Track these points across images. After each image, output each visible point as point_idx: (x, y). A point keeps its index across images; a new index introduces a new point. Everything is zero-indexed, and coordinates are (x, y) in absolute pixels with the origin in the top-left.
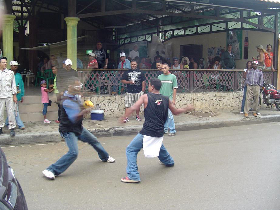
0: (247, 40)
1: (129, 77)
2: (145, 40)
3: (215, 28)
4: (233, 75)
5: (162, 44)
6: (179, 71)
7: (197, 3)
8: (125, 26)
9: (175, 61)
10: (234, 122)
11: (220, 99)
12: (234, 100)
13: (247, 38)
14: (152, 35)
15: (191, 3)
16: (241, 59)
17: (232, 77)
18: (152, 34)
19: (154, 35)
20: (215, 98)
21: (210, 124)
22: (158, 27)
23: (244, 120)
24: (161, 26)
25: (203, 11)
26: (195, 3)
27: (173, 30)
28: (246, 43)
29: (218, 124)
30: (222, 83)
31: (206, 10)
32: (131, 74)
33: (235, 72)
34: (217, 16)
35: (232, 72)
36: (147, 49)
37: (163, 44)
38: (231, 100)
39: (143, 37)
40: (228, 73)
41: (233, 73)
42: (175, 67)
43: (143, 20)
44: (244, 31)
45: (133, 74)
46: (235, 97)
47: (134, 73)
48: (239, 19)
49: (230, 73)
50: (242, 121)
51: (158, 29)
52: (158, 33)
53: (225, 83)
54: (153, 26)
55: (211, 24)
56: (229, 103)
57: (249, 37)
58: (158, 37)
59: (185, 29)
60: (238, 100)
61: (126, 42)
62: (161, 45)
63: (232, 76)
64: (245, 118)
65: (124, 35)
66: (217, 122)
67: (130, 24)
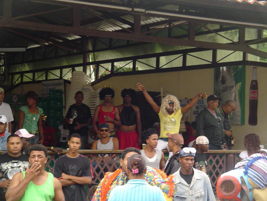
0: (254, 86)
1: (3, 172)
2: (61, 78)
3: (191, 61)
4: (223, 162)
5: (91, 88)
6: (107, 155)
7: (147, 12)
8: (24, 49)
9: (103, 131)
13: (256, 81)
14: (73, 70)
15: (135, 10)
16: (243, 123)
17: (221, 165)
18: (73, 67)
19: (77, 69)
22: (85, 54)
24: (91, 52)
25: (170, 25)
26: (143, 10)
27: (112, 61)
28: (253, 93)
31: (176, 23)
32: (9, 167)
33: (227, 155)
34: (189, 39)
35: (221, 155)
36: (63, 95)
37: (93, 88)
39: (57, 72)
40: (212, 159)
41: (224, 158)
42: (102, 143)
43: (54, 39)
44: (249, 69)
45: (12, 168)
47: (15, 165)
48: (234, 43)
49: (218, 157)
51: (85, 58)
52: (85, 65)
54: (75, 51)
55: (185, 53)
57: (258, 81)
58: (84, 73)
59: (134, 60)
61: (25, 79)
62: (88, 89)
63: (221, 163)
65: (25, 66)
67: (33, 45)
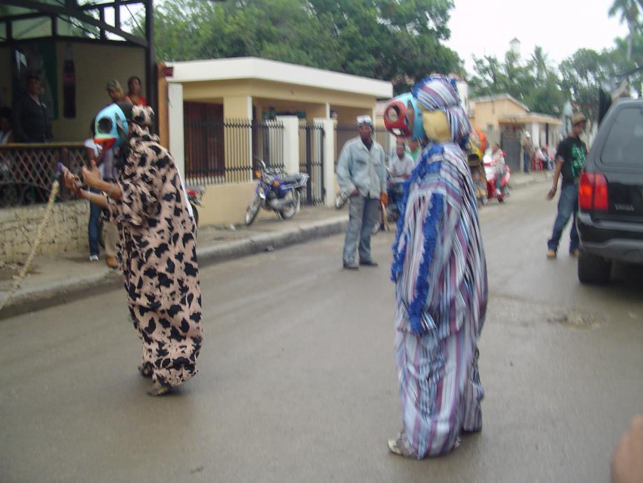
0: (70, 68)
4: (56, 158)
10: (89, 284)
11: (30, 227)
12: (65, 226)
13: (70, 62)
16: (56, 117)
20: (16, 224)
21: (28, 299)
23: (112, 275)
28: (68, 76)
29: (48, 296)
30: (31, 181)
38: (57, 225)
41: (57, 153)
44: (60, 46)
46: (65, 216)
49: (47, 155)
50: (108, 281)
53: (38, 181)
56: (52, 234)
60: (73, 225)
64: (112, 270)
66: (45, 292)
